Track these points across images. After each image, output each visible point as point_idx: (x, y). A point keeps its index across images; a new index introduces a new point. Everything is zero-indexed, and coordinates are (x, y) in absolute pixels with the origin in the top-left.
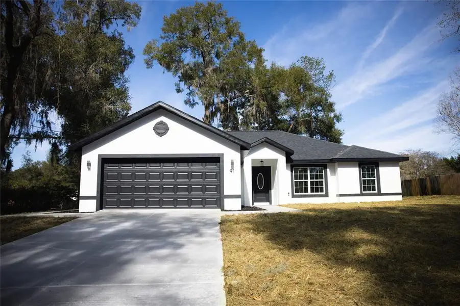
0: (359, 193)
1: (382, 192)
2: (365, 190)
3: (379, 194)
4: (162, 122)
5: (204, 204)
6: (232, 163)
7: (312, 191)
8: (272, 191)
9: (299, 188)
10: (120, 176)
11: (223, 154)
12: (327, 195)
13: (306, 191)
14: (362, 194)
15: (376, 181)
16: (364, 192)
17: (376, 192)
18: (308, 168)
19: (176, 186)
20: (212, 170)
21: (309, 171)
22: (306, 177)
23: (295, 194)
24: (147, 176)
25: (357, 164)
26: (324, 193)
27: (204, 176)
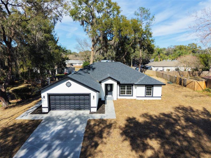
0: (144, 96)
1: (153, 96)
2: (147, 95)
3: (152, 97)
4: (69, 82)
5: (84, 109)
6: (94, 97)
7: (127, 94)
8: (113, 92)
9: (122, 93)
10: (55, 100)
11: (90, 93)
12: (132, 96)
13: (125, 94)
14: (145, 97)
15: (152, 92)
16: (146, 96)
17: (151, 96)
18: (126, 86)
19: (75, 103)
20: (87, 98)
21: (126, 87)
22: (125, 89)
23: (120, 95)
24: (65, 100)
25: (145, 86)
26: (131, 95)
27: (84, 100)
